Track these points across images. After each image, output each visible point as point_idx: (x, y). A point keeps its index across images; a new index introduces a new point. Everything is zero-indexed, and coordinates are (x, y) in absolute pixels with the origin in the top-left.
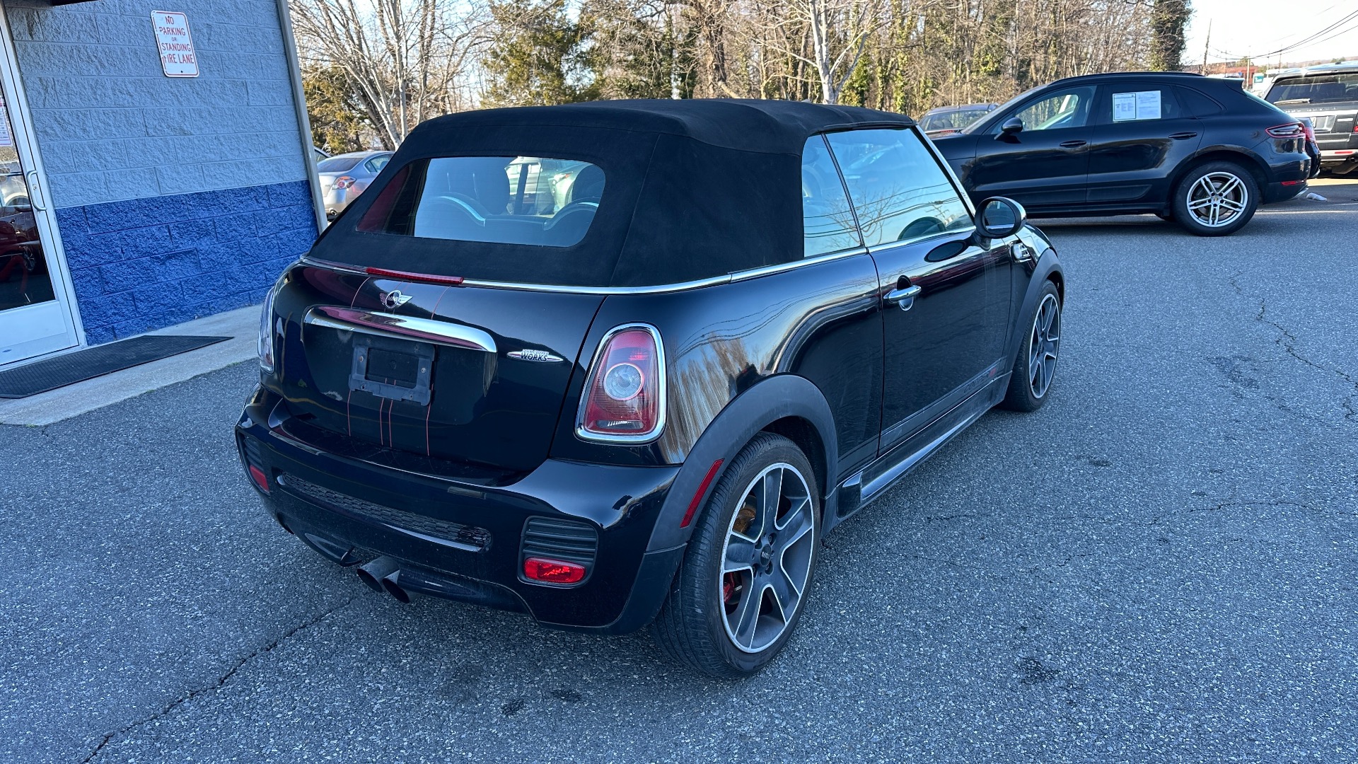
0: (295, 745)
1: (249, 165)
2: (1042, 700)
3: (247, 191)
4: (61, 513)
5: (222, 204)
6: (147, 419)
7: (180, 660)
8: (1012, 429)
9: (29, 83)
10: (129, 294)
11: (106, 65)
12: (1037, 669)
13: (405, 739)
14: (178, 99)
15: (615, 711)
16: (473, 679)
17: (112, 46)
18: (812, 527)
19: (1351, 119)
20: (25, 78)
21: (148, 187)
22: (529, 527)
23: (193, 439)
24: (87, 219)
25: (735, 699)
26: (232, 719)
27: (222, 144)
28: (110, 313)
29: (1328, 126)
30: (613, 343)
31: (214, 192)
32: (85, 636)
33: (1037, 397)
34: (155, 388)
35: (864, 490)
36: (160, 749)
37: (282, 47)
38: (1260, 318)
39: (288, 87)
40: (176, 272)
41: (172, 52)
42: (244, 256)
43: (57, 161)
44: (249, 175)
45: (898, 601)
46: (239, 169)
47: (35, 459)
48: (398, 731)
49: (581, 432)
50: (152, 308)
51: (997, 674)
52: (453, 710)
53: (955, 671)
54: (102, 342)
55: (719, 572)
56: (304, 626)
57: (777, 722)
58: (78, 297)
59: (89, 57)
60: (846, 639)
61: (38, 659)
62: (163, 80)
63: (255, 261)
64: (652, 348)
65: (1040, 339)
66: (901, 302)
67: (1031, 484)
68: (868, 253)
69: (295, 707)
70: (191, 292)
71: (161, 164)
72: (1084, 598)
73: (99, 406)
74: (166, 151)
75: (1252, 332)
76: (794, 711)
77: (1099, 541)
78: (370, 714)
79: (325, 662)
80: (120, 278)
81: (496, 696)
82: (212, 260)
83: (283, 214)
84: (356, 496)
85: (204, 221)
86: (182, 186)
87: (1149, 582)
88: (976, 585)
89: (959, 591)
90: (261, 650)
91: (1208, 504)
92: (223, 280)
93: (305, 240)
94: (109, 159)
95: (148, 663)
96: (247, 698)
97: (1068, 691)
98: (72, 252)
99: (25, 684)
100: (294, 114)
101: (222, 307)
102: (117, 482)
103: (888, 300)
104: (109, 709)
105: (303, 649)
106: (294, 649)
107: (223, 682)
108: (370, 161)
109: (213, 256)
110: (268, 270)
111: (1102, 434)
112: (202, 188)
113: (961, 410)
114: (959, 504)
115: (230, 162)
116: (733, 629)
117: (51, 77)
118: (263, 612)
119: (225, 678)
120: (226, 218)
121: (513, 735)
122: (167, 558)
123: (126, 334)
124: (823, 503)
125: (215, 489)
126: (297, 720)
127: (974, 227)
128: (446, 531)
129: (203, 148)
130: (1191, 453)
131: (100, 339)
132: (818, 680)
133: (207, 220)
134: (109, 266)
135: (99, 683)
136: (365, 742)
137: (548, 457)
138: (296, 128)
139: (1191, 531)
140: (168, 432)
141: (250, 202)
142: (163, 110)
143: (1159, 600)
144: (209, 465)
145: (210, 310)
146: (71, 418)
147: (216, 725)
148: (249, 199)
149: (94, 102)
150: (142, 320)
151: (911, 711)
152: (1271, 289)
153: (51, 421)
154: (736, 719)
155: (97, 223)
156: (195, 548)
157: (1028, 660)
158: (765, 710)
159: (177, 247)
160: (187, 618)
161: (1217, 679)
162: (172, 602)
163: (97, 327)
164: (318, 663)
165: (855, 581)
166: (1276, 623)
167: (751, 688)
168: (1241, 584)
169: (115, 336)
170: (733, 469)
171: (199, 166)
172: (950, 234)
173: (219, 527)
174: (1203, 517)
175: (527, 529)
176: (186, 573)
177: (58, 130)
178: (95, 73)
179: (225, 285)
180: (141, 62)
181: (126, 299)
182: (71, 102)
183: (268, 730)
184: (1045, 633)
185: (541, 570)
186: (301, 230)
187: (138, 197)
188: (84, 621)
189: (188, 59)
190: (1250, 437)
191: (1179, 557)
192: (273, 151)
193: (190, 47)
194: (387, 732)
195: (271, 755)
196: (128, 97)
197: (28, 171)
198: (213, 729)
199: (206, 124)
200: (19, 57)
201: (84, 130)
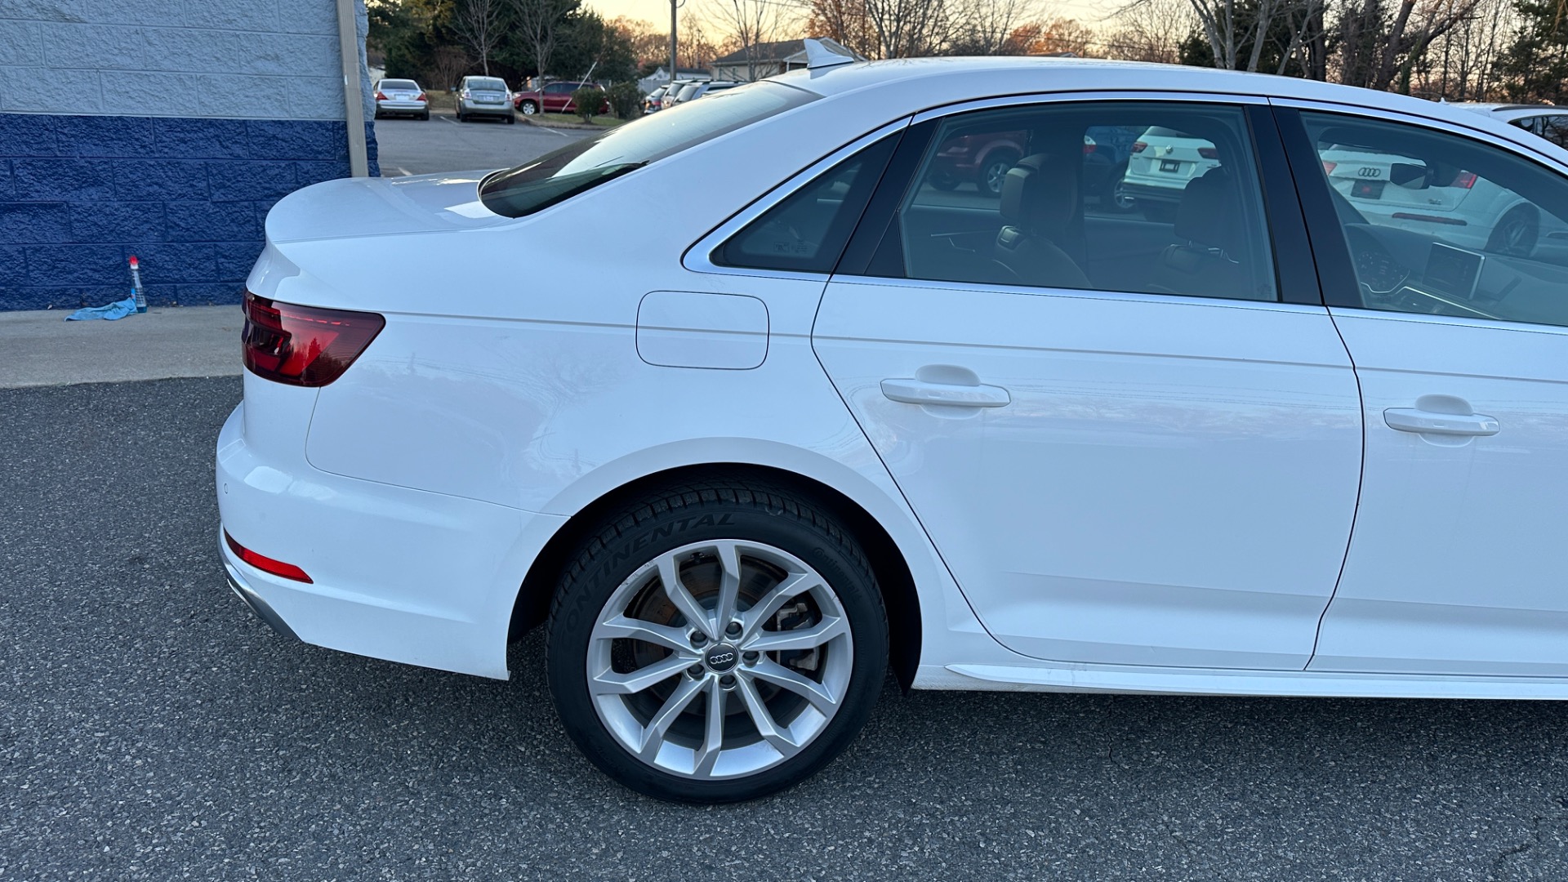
1: (210, 84)
3: (199, 125)
5: (137, 140)
27: (150, 44)
31: (120, 118)
42: (171, 227)
46: (185, 88)
63: (197, 237)
70: (45, 267)
71: (11, 63)
74: (24, 43)
82: (95, 224)
83: (277, 170)
85: (90, 162)
86: (50, 102)
109: (100, 219)
110: (225, 257)
115: (164, 74)
120: (140, 163)
129: (103, 46)
133: (98, 161)
138: (333, 31)
141: (201, 143)
145: (82, 300)
148: (202, 139)
159: (24, 196)
171: (94, 74)
192: (271, 67)
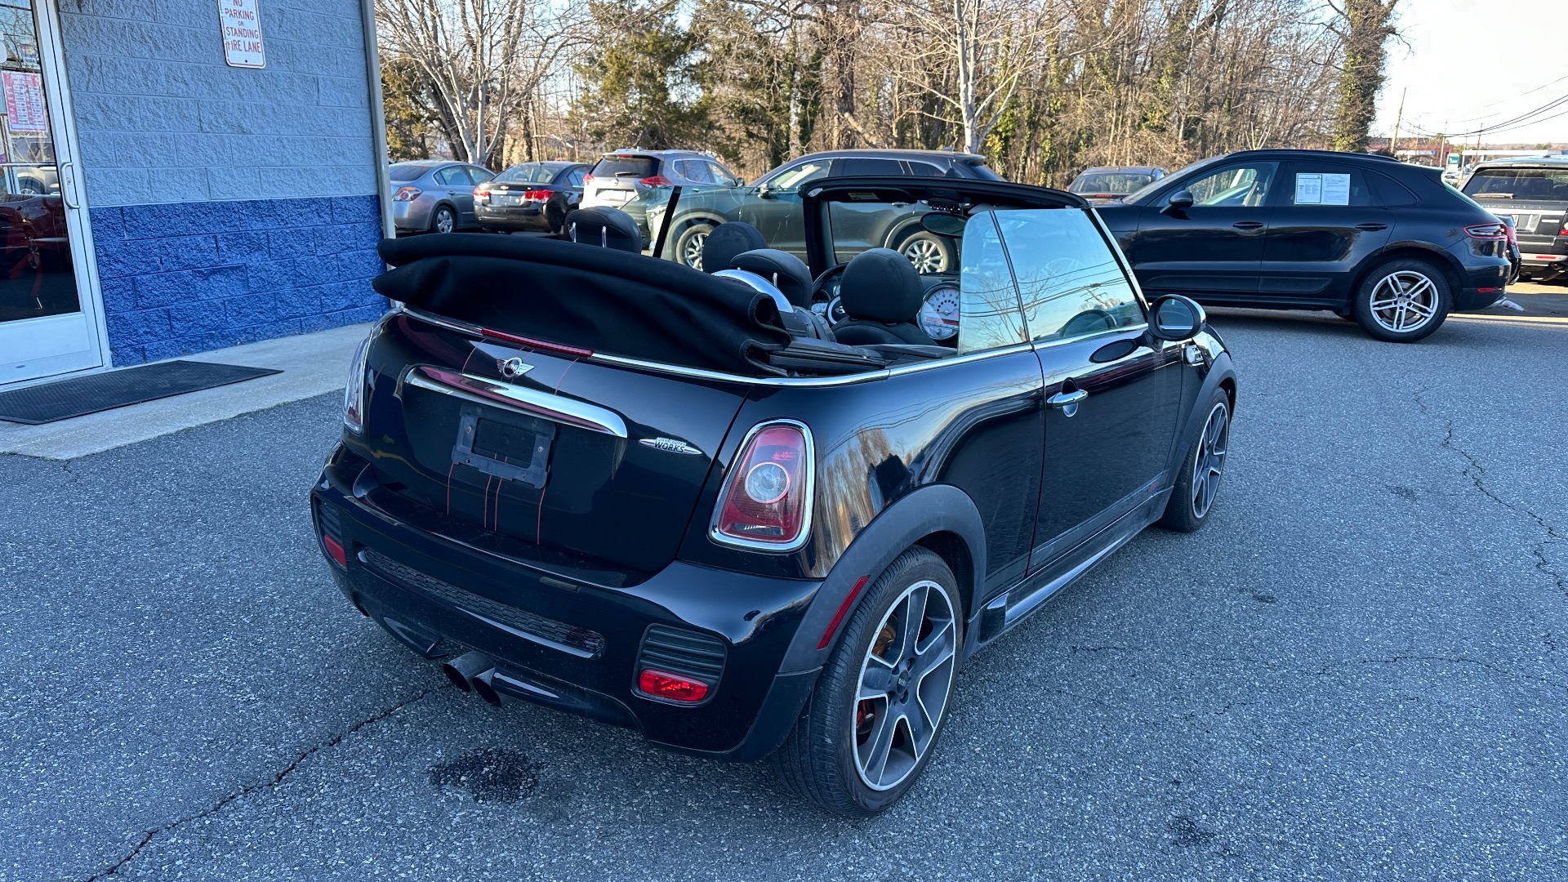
0: (365, 857)
1: (313, 173)
2: (1196, 865)
3: (308, 202)
4: (90, 566)
5: (279, 215)
6: (186, 462)
7: (232, 750)
8: (1170, 550)
9: (72, 62)
10: (164, 311)
11: (162, 47)
12: (1190, 830)
13: (488, 860)
14: (239, 92)
15: (723, 845)
16: (565, 796)
17: (170, 27)
18: (953, 653)
19: (1558, 221)
20: (68, 56)
21: (197, 190)
22: (649, 634)
23: (240, 490)
24: (124, 221)
25: (857, 841)
26: (292, 823)
27: (284, 147)
28: (141, 331)
29: (1532, 226)
30: (759, 439)
31: (270, 201)
32: (121, 713)
33: (1198, 517)
34: (194, 426)
35: (1008, 613)
36: (211, 851)
37: (362, 41)
38: (1445, 444)
39: (364, 87)
40: (220, 290)
41: (237, 38)
42: (298, 276)
43: (97, 153)
44: (313, 185)
45: (1038, 741)
46: (301, 178)
47: (58, 499)
48: (481, 849)
49: (716, 535)
50: (190, 328)
51: (1147, 833)
52: (542, 830)
53: (1100, 825)
54: (129, 364)
55: (854, 699)
56: (372, 721)
57: (903, 870)
58: (107, 311)
59: (143, 37)
60: (981, 781)
61: (68, 736)
62: (225, 69)
63: (311, 283)
64: (801, 446)
65: (1206, 452)
66: (1065, 408)
67: (1188, 617)
68: (1033, 350)
69: (364, 814)
70: (235, 314)
71: (214, 165)
72: (1244, 753)
73: (130, 442)
74: (221, 150)
75: (1437, 459)
76: (923, 859)
77: (1261, 689)
78: (449, 828)
79: (396, 763)
80: (156, 293)
81: (591, 817)
82: (261, 279)
83: (347, 232)
84: (450, 583)
85: (256, 234)
86: (236, 192)
87: (1316, 740)
88: (1126, 729)
89: (1107, 734)
90: (324, 744)
91: (1382, 655)
92: (273, 303)
93: (369, 263)
94: (156, 155)
95: (195, 752)
96: (309, 800)
97: (1224, 858)
98: (105, 259)
99: (56, 765)
100: (369, 118)
101: (268, 334)
102: (153, 533)
103: (1052, 404)
104: (152, 801)
105: (371, 747)
106: (361, 746)
107: (280, 778)
108: (440, 171)
109: (263, 274)
110: (325, 295)
111: (1268, 565)
112: (257, 196)
113: (1117, 526)
114: (1108, 634)
115: (291, 168)
116: (863, 762)
117: (97, 56)
118: (325, 700)
119: (283, 775)
120: (281, 232)
121: (609, 863)
122: (213, 628)
123: (158, 357)
124: (966, 626)
125: (266, 552)
126: (366, 829)
127: (1147, 325)
128: (553, 631)
129: (262, 150)
130: (1366, 594)
131: (127, 360)
132: (950, 825)
133: (260, 232)
134: (147, 276)
135: (139, 769)
136: (444, 860)
137: (676, 558)
138: (369, 134)
139: (1363, 684)
140: (210, 479)
141: (310, 215)
142: (220, 104)
143: (1326, 761)
144: (259, 522)
145: (255, 336)
146: (97, 454)
147: (273, 828)
148: (309, 212)
149: (144, 89)
150: (177, 341)
151: (1053, 868)
152: (1460, 410)
153: (75, 455)
154: (859, 863)
155: (136, 228)
156: (245, 619)
157: (1181, 819)
158: (890, 856)
159: (223, 261)
160: (238, 701)
161: (1388, 856)
162: (221, 681)
163: (125, 347)
164: (388, 765)
165: (991, 715)
166: (1453, 798)
167: (874, 829)
168: (1417, 751)
169: (145, 358)
170: (878, 585)
171: (257, 170)
172: (1119, 332)
173: (272, 597)
174: (1377, 670)
175: (647, 638)
176: (236, 648)
177: (100, 117)
178: (147, 56)
179: (275, 308)
180: (200, 46)
181: (160, 317)
182: (119, 88)
183: (333, 838)
184: (1200, 790)
185: (657, 685)
186: (366, 252)
187: (185, 201)
188: (120, 695)
189: (255, 48)
190: (1431, 581)
191: (1349, 714)
192: (341, 159)
193: (257, 33)
194: (468, 850)
195: (338, 868)
196: (183, 86)
197: (63, 161)
198: (271, 833)
199: (268, 122)
200: (64, 31)
201: (130, 120)
